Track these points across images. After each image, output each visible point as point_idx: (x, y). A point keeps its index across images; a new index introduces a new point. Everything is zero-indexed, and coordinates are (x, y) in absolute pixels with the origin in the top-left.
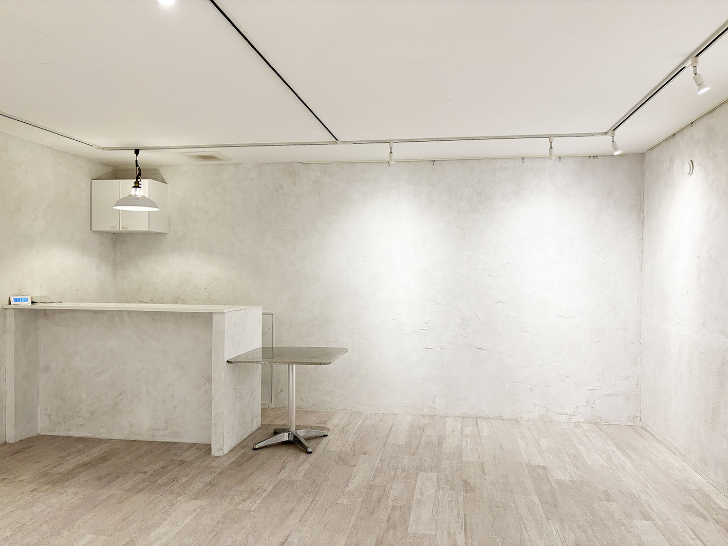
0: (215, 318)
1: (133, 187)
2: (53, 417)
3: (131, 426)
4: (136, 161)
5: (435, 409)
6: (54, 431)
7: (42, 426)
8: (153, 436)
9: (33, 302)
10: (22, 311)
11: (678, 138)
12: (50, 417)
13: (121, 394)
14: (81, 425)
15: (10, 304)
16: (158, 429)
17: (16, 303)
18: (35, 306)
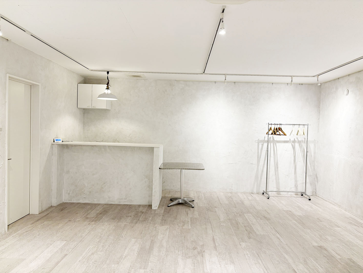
0: (155, 149)
1: (106, 89)
2: (70, 194)
3: (109, 198)
4: (108, 77)
5: (232, 190)
6: (71, 200)
7: (65, 198)
8: (120, 202)
9: (62, 141)
10: (59, 145)
11: (340, 80)
12: (69, 194)
13: (105, 184)
14: (85, 198)
15: (54, 142)
16: (122, 199)
17: (57, 141)
18: (64, 143)
